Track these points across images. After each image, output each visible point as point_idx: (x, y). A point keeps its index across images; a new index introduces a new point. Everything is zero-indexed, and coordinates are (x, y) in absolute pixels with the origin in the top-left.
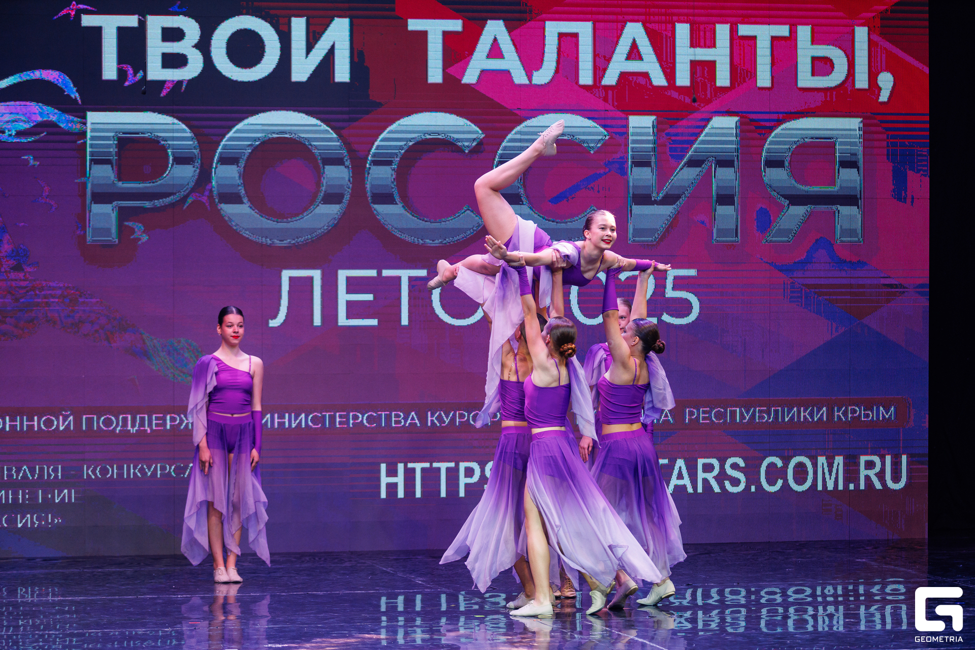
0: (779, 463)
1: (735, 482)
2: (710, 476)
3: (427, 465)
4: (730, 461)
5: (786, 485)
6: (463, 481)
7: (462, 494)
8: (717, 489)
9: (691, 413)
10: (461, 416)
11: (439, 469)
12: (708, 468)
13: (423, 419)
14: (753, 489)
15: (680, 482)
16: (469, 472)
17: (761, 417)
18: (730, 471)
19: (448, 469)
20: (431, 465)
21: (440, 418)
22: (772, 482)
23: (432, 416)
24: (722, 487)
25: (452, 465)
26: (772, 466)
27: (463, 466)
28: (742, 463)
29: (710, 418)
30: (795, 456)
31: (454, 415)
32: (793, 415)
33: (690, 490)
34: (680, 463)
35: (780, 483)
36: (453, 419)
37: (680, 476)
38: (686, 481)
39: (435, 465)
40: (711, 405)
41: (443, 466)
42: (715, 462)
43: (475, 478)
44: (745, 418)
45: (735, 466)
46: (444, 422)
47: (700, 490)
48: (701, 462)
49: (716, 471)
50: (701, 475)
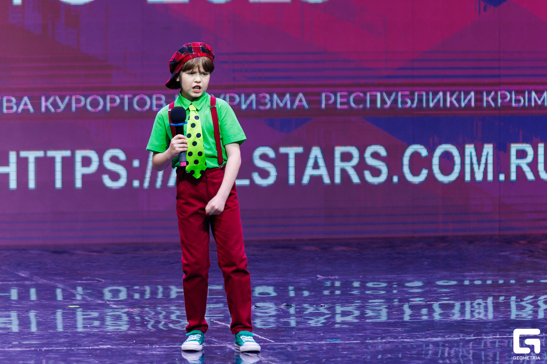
0: (424, 152)
1: (376, 172)
2: (349, 167)
3: (40, 154)
4: (370, 150)
5: (431, 175)
6: (80, 171)
7: (79, 184)
8: (356, 179)
9: (328, 98)
10: (78, 101)
11: (53, 159)
12: (346, 157)
13: (37, 105)
14: (395, 179)
15: (316, 172)
16: (86, 162)
17: (404, 102)
18: (371, 161)
19: (64, 159)
20: (45, 154)
21: (55, 104)
22: (416, 172)
23: (47, 100)
24: (361, 177)
25: (67, 153)
26: (416, 155)
27: (79, 154)
28: (383, 152)
29: (348, 103)
30: (440, 143)
31: (70, 100)
32: (439, 100)
33: (327, 180)
34: (316, 152)
35: (424, 173)
36: (69, 104)
37: (316, 166)
38: (323, 171)
39: (51, 153)
40: (349, 88)
41: (58, 155)
42: (354, 151)
43: (94, 168)
44: (386, 103)
45: (375, 155)
46: (59, 108)
47: (338, 180)
48: (338, 151)
49: (355, 161)
50: (338, 164)
